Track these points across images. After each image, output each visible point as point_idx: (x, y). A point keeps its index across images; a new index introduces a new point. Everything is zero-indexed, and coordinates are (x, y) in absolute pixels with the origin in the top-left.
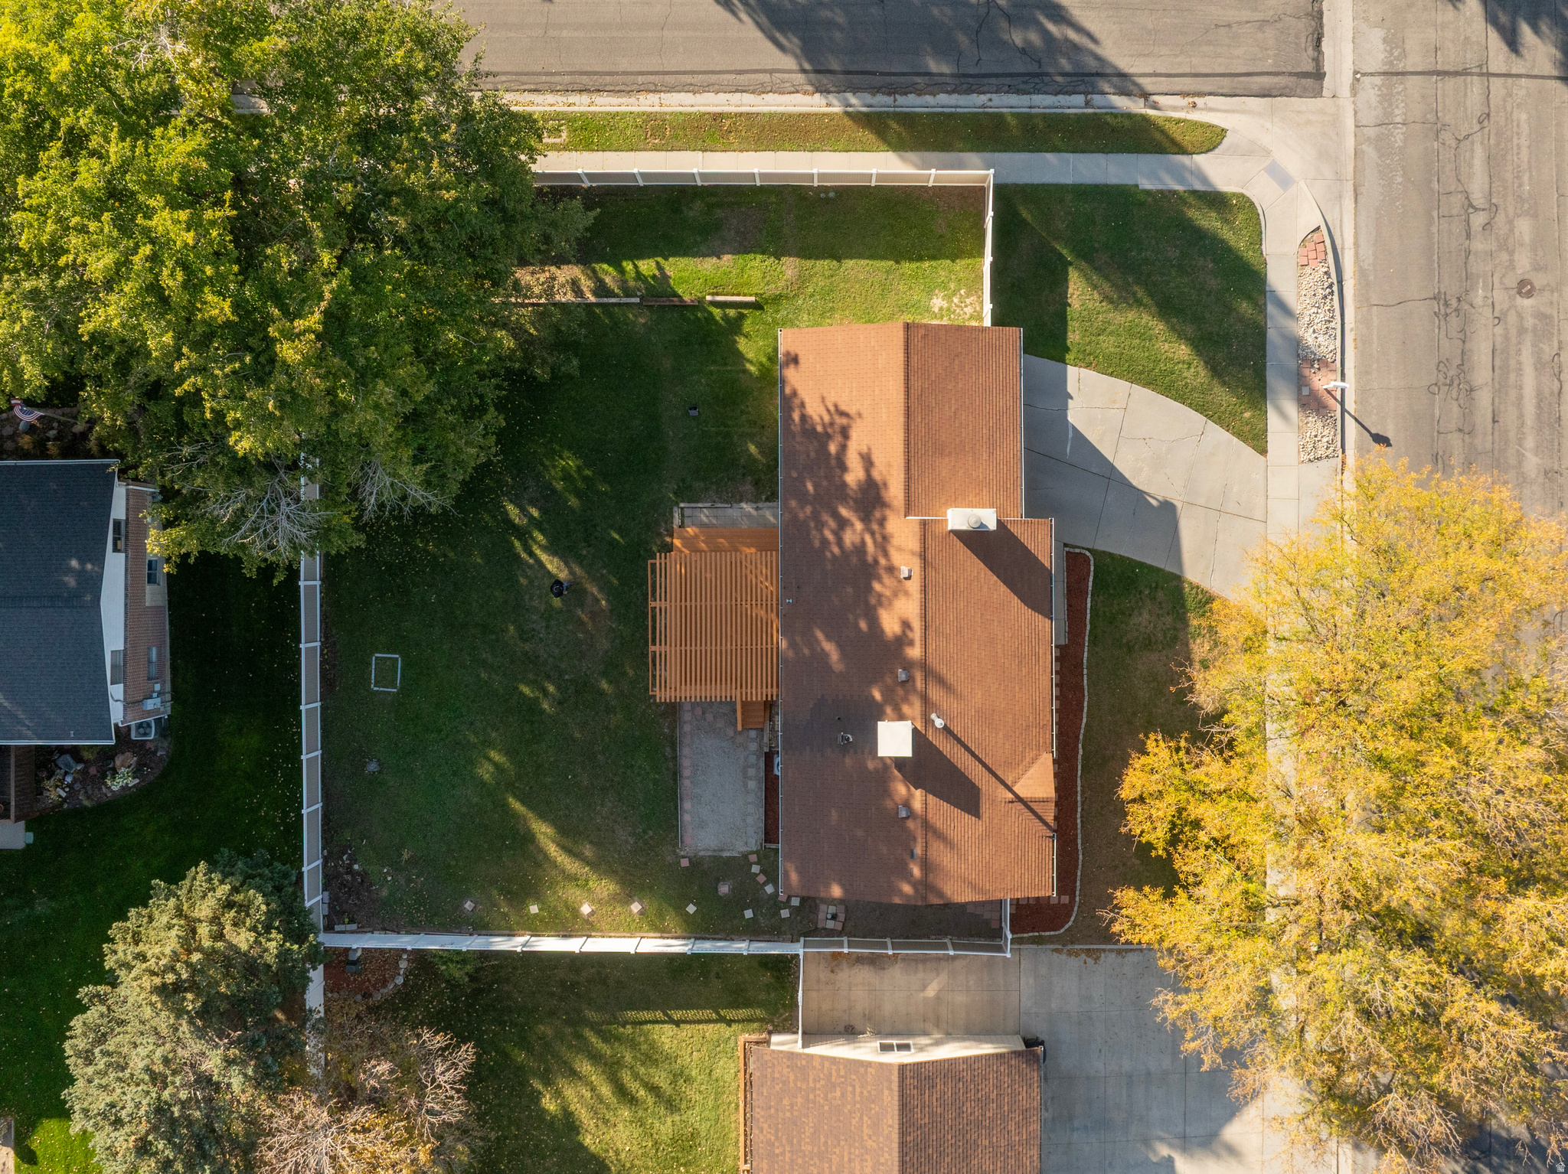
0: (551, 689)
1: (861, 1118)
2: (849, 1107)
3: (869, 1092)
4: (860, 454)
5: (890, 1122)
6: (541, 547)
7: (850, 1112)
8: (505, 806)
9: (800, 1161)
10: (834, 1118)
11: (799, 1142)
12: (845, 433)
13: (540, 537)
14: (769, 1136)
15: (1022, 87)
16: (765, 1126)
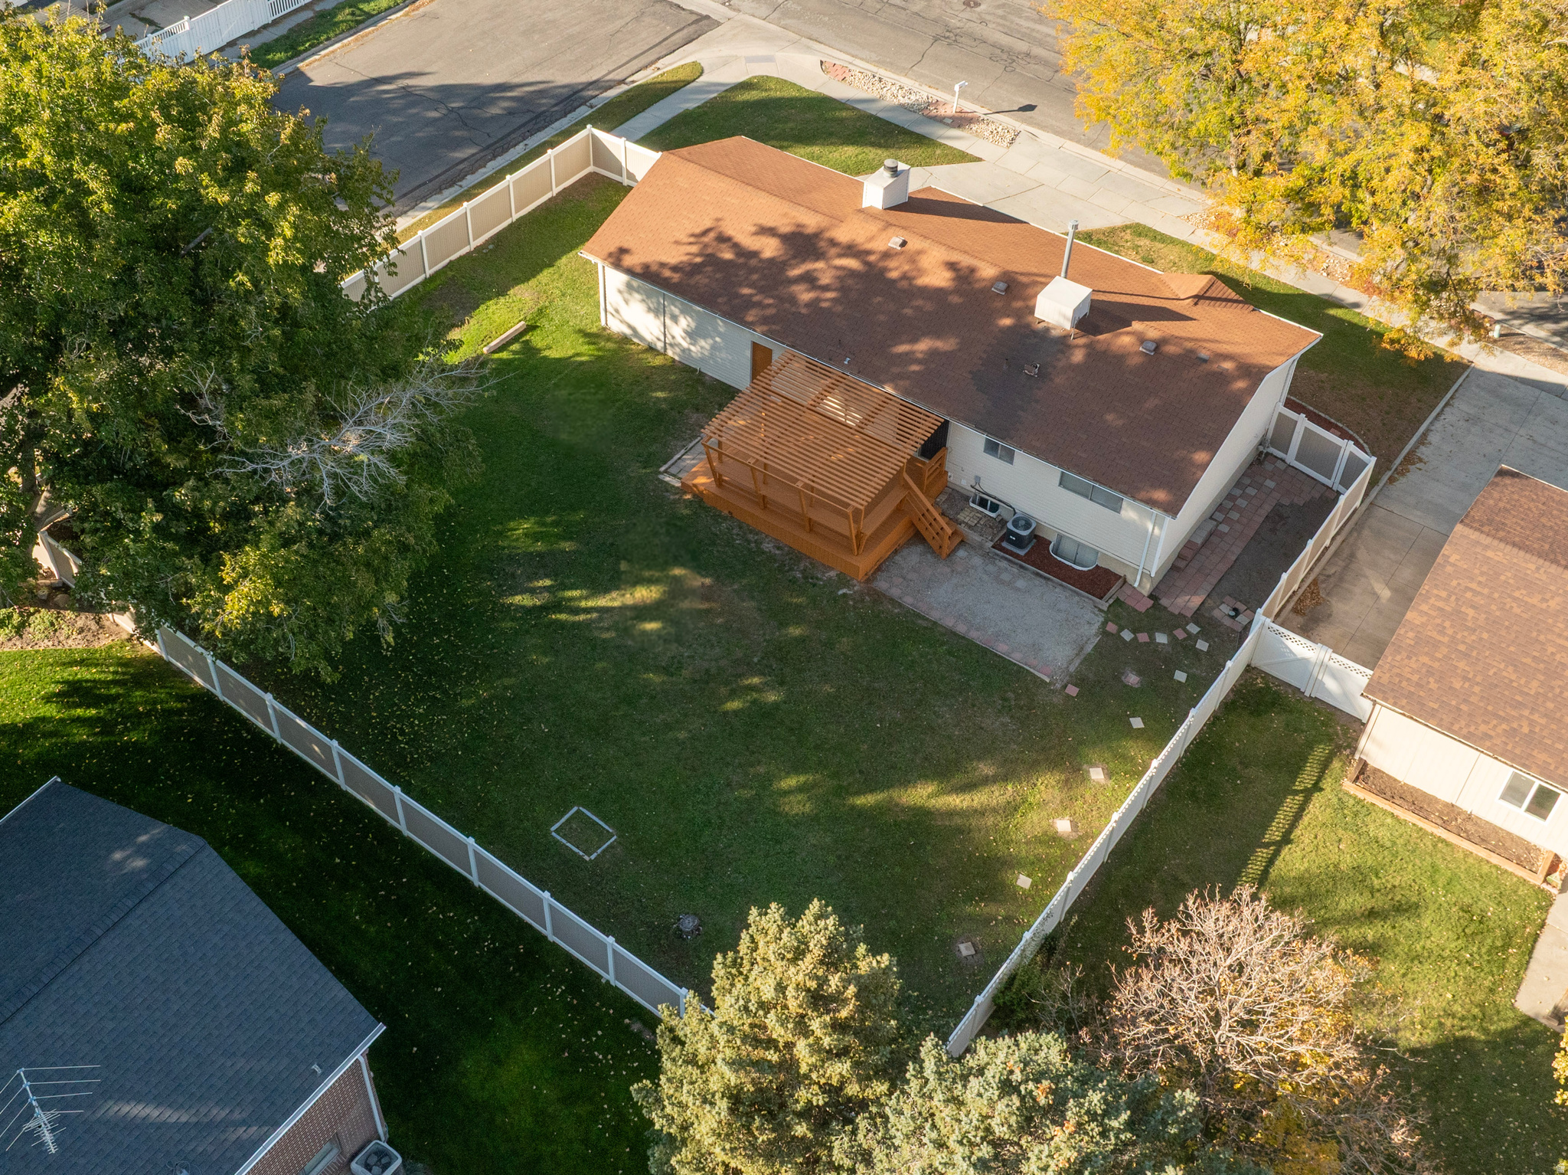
0: (756, 680)
1: (1515, 599)
2: (1494, 607)
3: (1482, 574)
4: (756, 234)
5: (1533, 567)
6: (586, 598)
7: (1502, 609)
8: (861, 813)
9: (1550, 705)
10: (1503, 633)
11: (1522, 693)
12: (723, 239)
13: (576, 593)
14: (1499, 730)
15: (536, 127)
16: (1483, 728)
